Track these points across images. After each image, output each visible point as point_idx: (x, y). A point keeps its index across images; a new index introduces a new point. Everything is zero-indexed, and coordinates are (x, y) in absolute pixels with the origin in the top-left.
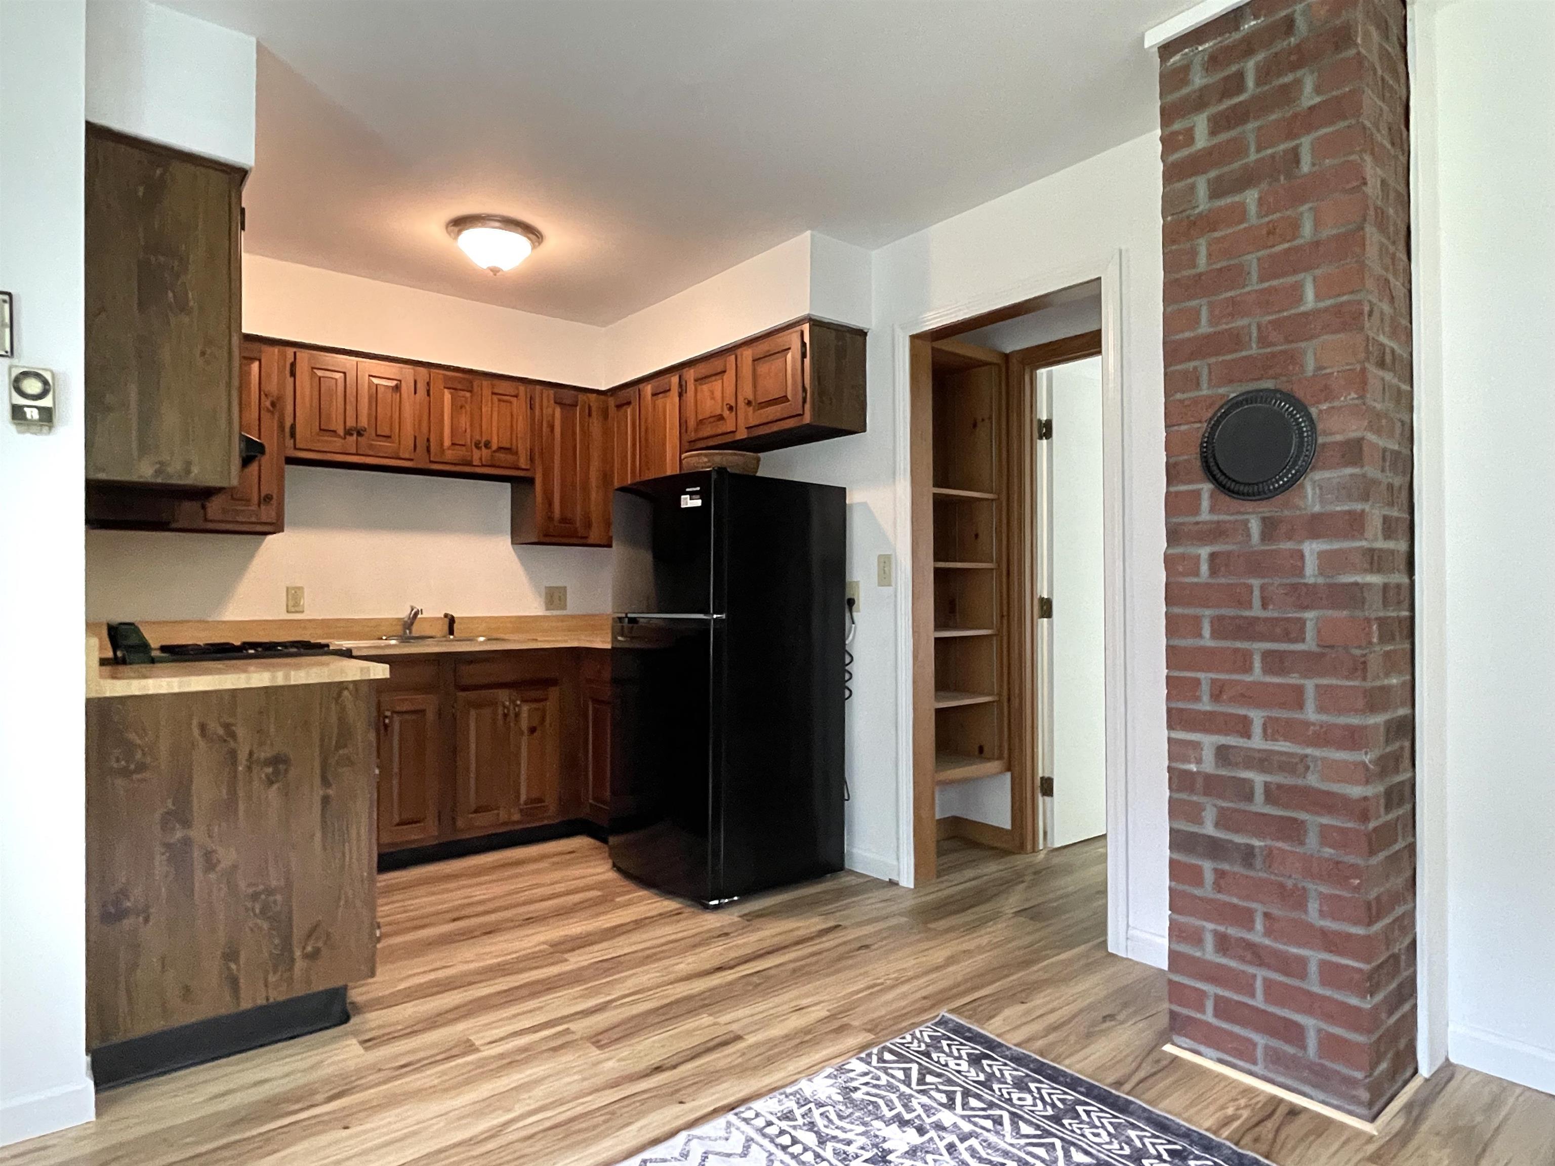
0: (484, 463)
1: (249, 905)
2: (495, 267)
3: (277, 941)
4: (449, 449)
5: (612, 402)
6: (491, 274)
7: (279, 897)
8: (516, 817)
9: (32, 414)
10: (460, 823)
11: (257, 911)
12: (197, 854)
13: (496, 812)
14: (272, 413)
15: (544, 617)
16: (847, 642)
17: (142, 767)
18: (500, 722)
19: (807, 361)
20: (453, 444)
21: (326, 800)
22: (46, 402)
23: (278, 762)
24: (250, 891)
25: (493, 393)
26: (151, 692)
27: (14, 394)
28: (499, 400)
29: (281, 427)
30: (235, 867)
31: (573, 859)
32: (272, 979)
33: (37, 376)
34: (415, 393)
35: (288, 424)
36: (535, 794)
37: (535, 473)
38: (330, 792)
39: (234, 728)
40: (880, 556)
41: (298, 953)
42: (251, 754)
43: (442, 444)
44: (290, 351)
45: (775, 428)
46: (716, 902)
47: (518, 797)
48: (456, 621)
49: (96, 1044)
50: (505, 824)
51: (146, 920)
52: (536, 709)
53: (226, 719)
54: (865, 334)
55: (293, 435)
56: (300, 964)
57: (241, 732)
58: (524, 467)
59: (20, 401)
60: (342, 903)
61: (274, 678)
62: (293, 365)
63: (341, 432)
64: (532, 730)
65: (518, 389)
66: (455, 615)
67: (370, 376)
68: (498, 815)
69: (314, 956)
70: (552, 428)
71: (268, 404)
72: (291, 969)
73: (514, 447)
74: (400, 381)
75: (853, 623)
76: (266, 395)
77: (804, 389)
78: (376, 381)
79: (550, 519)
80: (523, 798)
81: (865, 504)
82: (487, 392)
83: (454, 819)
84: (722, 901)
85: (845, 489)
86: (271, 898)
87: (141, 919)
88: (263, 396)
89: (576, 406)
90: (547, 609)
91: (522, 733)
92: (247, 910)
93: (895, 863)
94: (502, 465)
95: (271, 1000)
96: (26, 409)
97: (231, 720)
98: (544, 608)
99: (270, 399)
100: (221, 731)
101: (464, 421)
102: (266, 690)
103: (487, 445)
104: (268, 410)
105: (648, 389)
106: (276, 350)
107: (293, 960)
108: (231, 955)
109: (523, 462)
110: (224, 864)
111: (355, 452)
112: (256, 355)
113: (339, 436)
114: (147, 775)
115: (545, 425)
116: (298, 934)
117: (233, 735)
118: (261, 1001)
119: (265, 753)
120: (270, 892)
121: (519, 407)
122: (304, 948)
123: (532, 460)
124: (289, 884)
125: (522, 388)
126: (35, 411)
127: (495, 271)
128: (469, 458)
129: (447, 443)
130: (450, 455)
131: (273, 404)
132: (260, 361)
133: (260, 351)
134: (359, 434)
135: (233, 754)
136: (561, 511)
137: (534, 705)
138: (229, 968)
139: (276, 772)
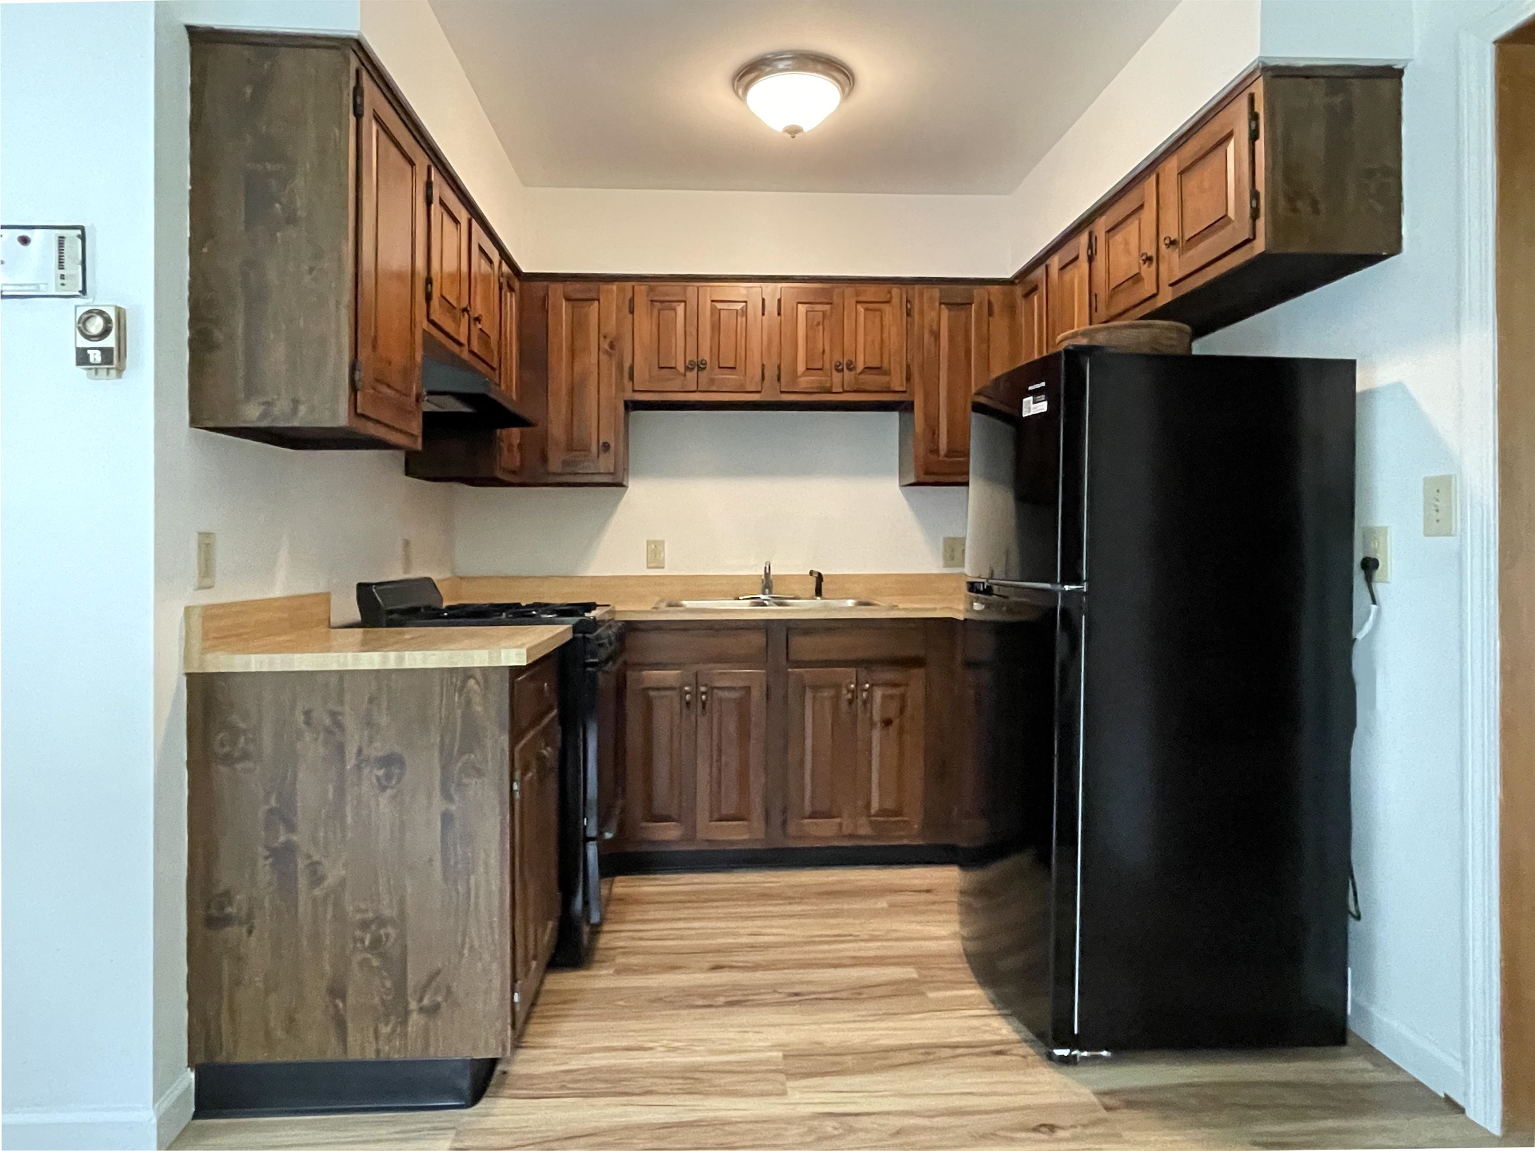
0: (846, 388)
1: (358, 933)
2: (792, 126)
3: (388, 984)
4: (803, 375)
5: (1019, 290)
6: (789, 136)
7: (391, 930)
8: (864, 830)
9: (95, 356)
10: (792, 829)
11: (367, 943)
12: (301, 864)
13: (838, 820)
14: (610, 355)
15: (943, 575)
16: (1360, 636)
17: (245, 756)
18: (844, 706)
19: (1260, 144)
20: (807, 369)
21: (447, 818)
22: (110, 341)
23: (390, 761)
24: (359, 917)
25: (857, 302)
26: (253, 669)
27: (79, 336)
28: (866, 309)
29: (620, 367)
30: (343, 883)
31: (927, 903)
32: (385, 1030)
33: (101, 313)
34: (763, 314)
35: (627, 365)
36: (890, 804)
37: (912, 394)
38: (453, 808)
39: (340, 717)
40: (1427, 481)
41: (413, 1005)
42: (360, 751)
43: (796, 371)
44: (629, 285)
45: (1211, 273)
46: (1065, 1052)
47: (868, 805)
48: (824, 579)
49: (200, 1059)
50: (851, 836)
51: (250, 932)
52: (891, 697)
53: (332, 706)
54: (1401, 72)
55: (631, 377)
56: (416, 1019)
57: (350, 722)
58: (897, 389)
59: (84, 343)
60: (466, 952)
61: (385, 660)
62: (632, 301)
63: (681, 368)
64: (887, 723)
65: (890, 292)
66: (823, 573)
67: (712, 301)
68: (840, 825)
69: (432, 1011)
70: (936, 335)
71: (606, 347)
72: (404, 1022)
73: (885, 365)
74: (746, 302)
75: (1374, 602)
76: (605, 337)
77: (1255, 195)
78: (719, 306)
79: (936, 451)
80: (875, 806)
81: (1399, 386)
82: (850, 301)
83: (784, 823)
84: (1075, 1052)
85: (1353, 363)
86: (382, 932)
87: (244, 930)
88: (602, 339)
89: (971, 304)
90: (946, 565)
91: (872, 725)
92: (355, 940)
93: (1458, 1067)
94: (868, 388)
95: (383, 1057)
96: (89, 352)
97: (339, 709)
98: (941, 562)
99: (608, 340)
100: (328, 721)
101: (822, 341)
102: (377, 673)
103: (851, 367)
104: (607, 352)
105: (1055, 262)
106: (614, 287)
107: (407, 1013)
108: (337, 991)
109: (897, 382)
110: (330, 881)
111: (695, 388)
112: (593, 295)
113: (679, 373)
114: (249, 765)
115: (926, 335)
116: (413, 979)
117: (340, 726)
118: (370, 1055)
119: (377, 750)
120: (381, 922)
121: (892, 315)
122: (421, 999)
123: (909, 378)
124: (402, 915)
125: (895, 291)
126: (98, 352)
127: (794, 131)
128: (828, 385)
129: (801, 368)
130: (805, 382)
131: (612, 346)
132: (599, 301)
133: (598, 291)
134: (700, 369)
135: (340, 749)
136: (949, 443)
137: (891, 691)
138: (336, 1006)
139: (388, 776)
